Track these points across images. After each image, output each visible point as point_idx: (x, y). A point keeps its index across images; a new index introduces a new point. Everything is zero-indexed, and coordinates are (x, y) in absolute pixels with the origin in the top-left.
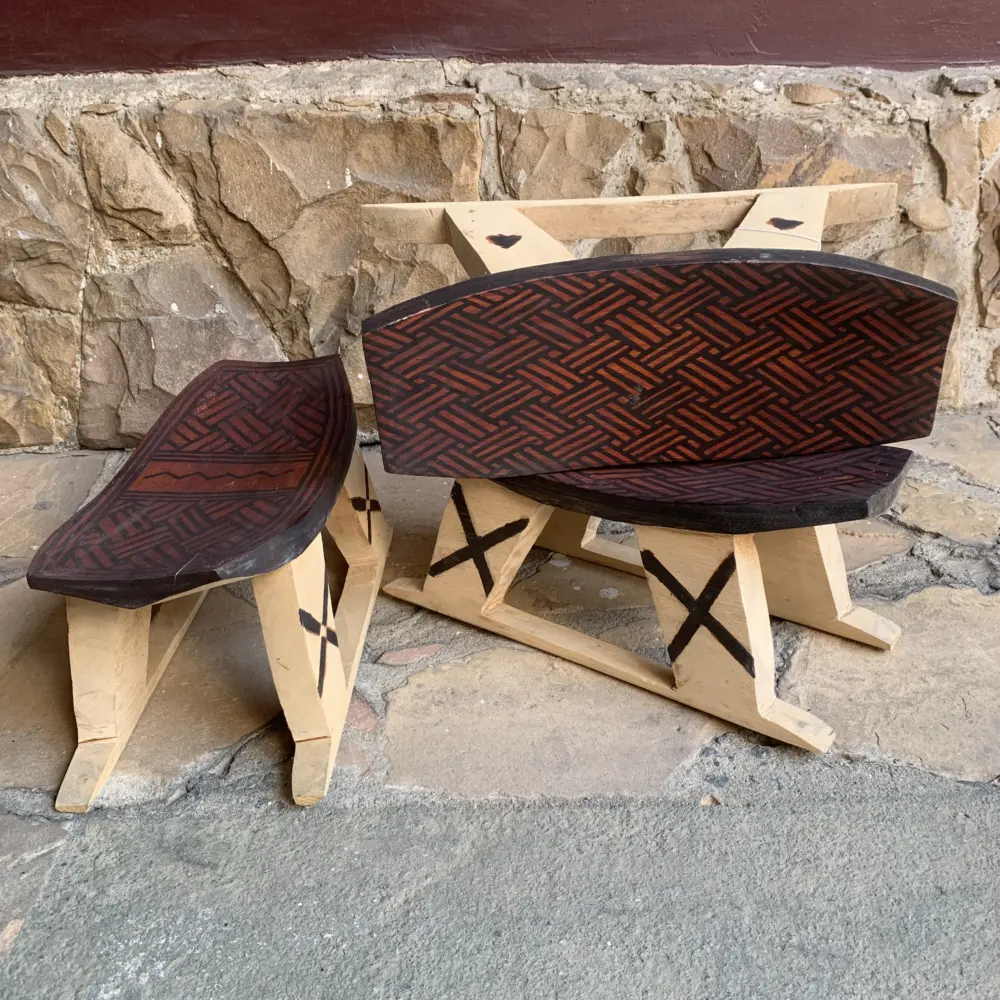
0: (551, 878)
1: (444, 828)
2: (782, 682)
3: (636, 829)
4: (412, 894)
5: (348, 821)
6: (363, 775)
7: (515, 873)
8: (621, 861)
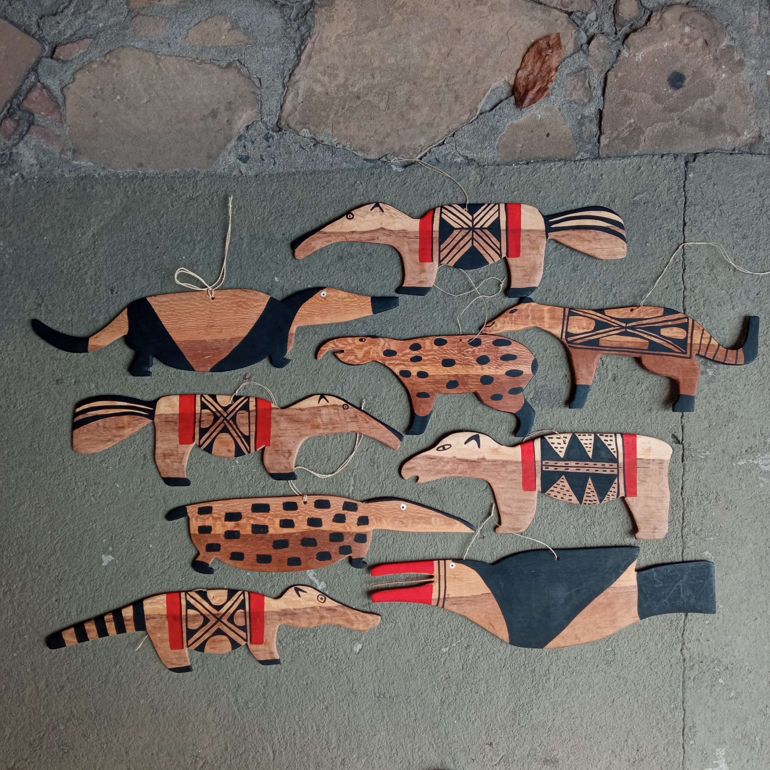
0: (159, 222)
1: (107, 191)
2: (292, 78)
3: (200, 192)
4: (95, 232)
5: (58, 186)
6: (61, 153)
7: (142, 220)
8: (192, 212)
